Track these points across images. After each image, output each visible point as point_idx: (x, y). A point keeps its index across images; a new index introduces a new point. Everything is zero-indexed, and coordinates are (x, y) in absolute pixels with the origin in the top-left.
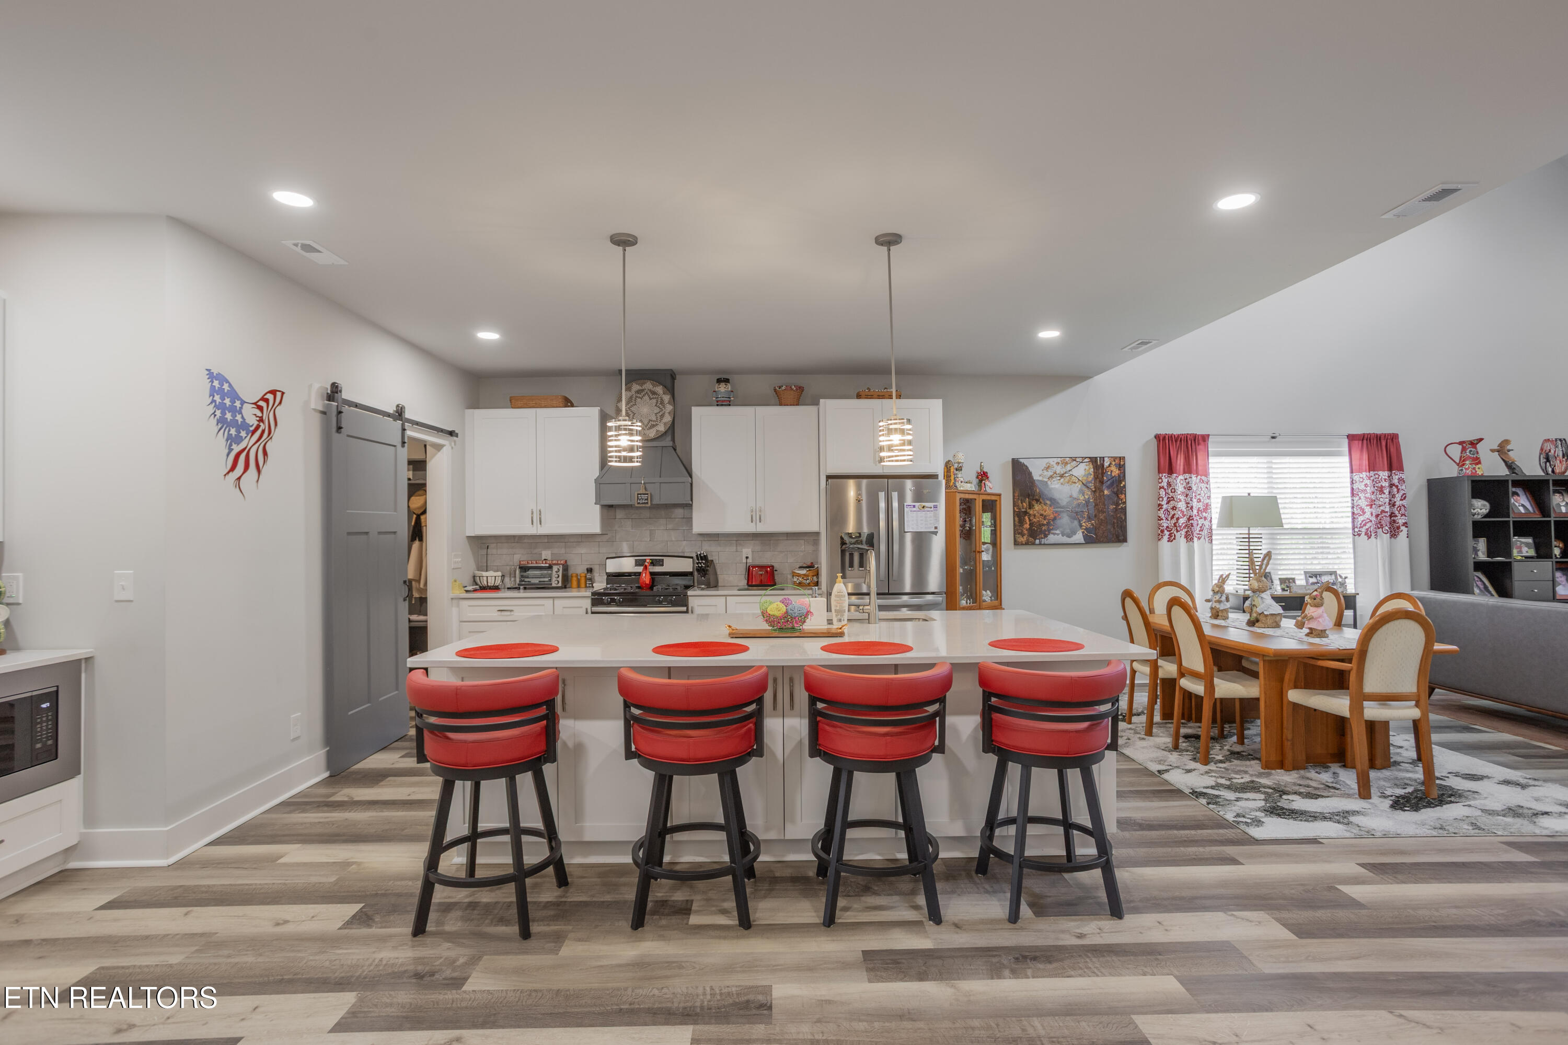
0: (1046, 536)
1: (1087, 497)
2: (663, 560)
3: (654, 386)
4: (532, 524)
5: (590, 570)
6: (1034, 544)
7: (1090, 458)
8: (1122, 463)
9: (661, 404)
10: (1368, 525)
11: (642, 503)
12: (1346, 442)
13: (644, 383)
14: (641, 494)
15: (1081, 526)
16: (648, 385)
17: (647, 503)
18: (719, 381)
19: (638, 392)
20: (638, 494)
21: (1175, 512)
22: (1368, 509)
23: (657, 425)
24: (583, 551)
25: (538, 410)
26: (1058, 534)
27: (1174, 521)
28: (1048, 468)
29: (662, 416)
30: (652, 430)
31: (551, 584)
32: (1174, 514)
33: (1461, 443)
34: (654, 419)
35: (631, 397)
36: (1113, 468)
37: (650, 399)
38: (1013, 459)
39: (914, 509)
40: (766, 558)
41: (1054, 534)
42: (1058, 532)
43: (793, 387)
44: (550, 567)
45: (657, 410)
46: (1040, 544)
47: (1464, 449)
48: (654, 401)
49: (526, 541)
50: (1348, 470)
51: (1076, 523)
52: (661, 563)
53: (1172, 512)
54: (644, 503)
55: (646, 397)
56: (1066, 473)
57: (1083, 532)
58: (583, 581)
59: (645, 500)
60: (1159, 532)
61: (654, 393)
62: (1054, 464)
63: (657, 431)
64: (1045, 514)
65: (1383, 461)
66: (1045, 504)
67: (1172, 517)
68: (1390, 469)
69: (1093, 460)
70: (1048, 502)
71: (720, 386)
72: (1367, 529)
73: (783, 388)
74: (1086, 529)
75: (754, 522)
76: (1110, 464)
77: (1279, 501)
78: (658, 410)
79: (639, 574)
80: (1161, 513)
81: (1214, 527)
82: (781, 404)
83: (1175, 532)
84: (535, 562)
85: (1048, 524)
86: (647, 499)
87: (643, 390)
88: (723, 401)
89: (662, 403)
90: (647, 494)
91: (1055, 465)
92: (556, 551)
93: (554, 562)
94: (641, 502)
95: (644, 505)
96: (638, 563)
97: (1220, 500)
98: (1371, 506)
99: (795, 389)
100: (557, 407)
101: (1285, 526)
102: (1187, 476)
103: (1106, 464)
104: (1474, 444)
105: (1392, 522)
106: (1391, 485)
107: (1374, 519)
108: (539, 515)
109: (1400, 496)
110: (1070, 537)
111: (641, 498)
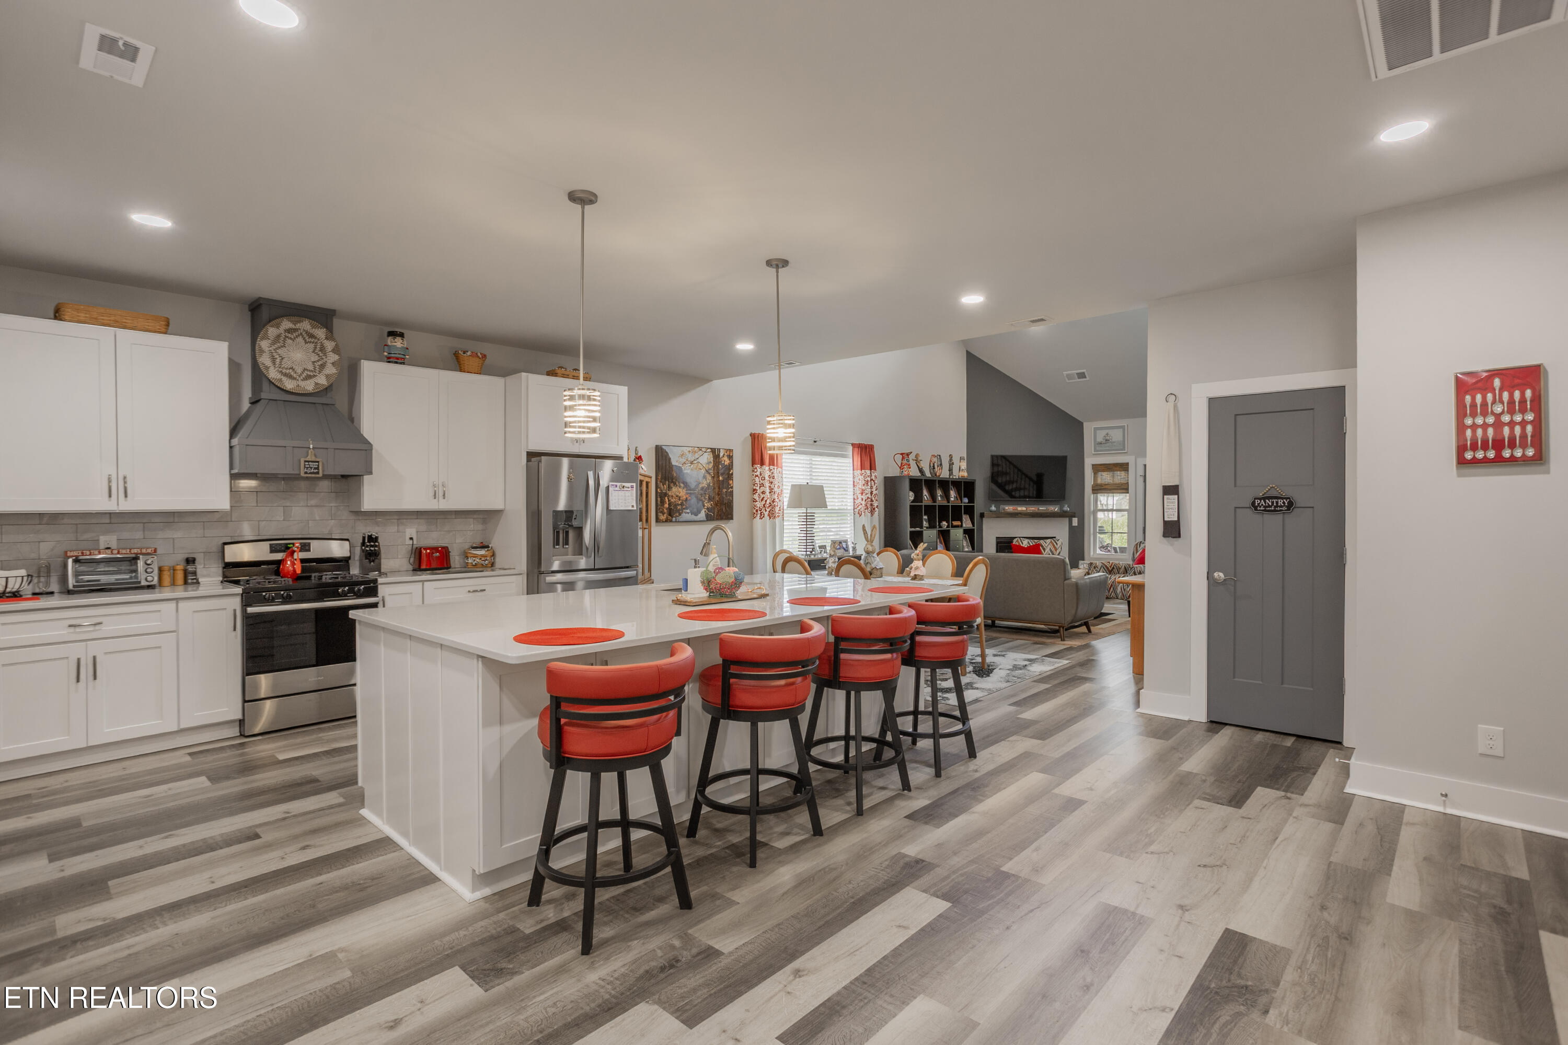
0: (680, 515)
1: (708, 482)
2: (309, 544)
3: (313, 327)
4: (110, 496)
5: (190, 561)
6: (671, 521)
7: (711, 449)
8: (731, 454)
9: (321, 350)
10: (860, 507)
11: (311, 473)
12: (851, 448)
13: (300, 322)
14: (308, 462)
15: (704, 506)
16: (305, 325)
17: (318, 473)
18: (392, 334)
19: (289, 331)
20: (305, 461)
21: (764, 496)
22: (860, 496)
23: (315, 376)
24: (177, 535)
25: (121, 332)
26: (688, 513)
27: (763, 502)
28: (682, 455)
29: (323, 366)
30: (308, 382)
31: (140, 582)
32: (764, 498)
33: (902, 454)
34: (311, 368)
35: (279, 336)
36: (726, 458)
37: (306, 343)
38: (657, 446)
39: (617, 489)
40: (434, 538)
41: (686, 513)
42: (688, 511)
43: (479, 354)
44: (136, 559)
45: (314, 358)
46: (676, 522)
47: (903, 458)
48: (312, 346)
50: (852, 468)
51: (701, 503)
52: (307, 548)
53: (762, 496)
54: (313, 473)
55: (300, 339)
56: (695, 460)
57: (705, 511)
58: (180, 576)
59: (315, 469)
60: (755, 511)
61: (312, 336)
62: (686, 452)
63: (317, 384)
64: (680, 495)
65: (867, 464)
66: (680, 487)
67: (762, 500)
68: (871, 470)
69: (713, 450)
70: (682, 485)
71: (396, 340)
72: (859, 510)
73: (469, 353)
74: (708, 509)
75: (437, 498)
76: (724, 455)
77: (825, 489)
78: (317, 358)
79: (278, 563)
80: (756, 497)
81: (785, 507)
82: (461, 371)
83: (764, 512)
84: (97, 552)
85: (682, 504)
86: (318, 468)
87: (295, 330)
88: (397, 358)
89: (323, 349)
90: (318, 462)
91: (687, 453)
92: (124, 535)
93: (144, 551)
94: (309, 471)
95: (313, 475)
96: (273, 550)
97: (790, 488)
98: (862, 494)
99: (480, 356)
100: (155, 332)
101: (829, 508)
102: (772, 467)
103: (721, 455)
104: (908, 455)
105: (871, 505)
106: (871, 480)
107: (863, 503)
108: (125, 483)
109: (874, 487)
110: (696, 515)
111: (308, 466)
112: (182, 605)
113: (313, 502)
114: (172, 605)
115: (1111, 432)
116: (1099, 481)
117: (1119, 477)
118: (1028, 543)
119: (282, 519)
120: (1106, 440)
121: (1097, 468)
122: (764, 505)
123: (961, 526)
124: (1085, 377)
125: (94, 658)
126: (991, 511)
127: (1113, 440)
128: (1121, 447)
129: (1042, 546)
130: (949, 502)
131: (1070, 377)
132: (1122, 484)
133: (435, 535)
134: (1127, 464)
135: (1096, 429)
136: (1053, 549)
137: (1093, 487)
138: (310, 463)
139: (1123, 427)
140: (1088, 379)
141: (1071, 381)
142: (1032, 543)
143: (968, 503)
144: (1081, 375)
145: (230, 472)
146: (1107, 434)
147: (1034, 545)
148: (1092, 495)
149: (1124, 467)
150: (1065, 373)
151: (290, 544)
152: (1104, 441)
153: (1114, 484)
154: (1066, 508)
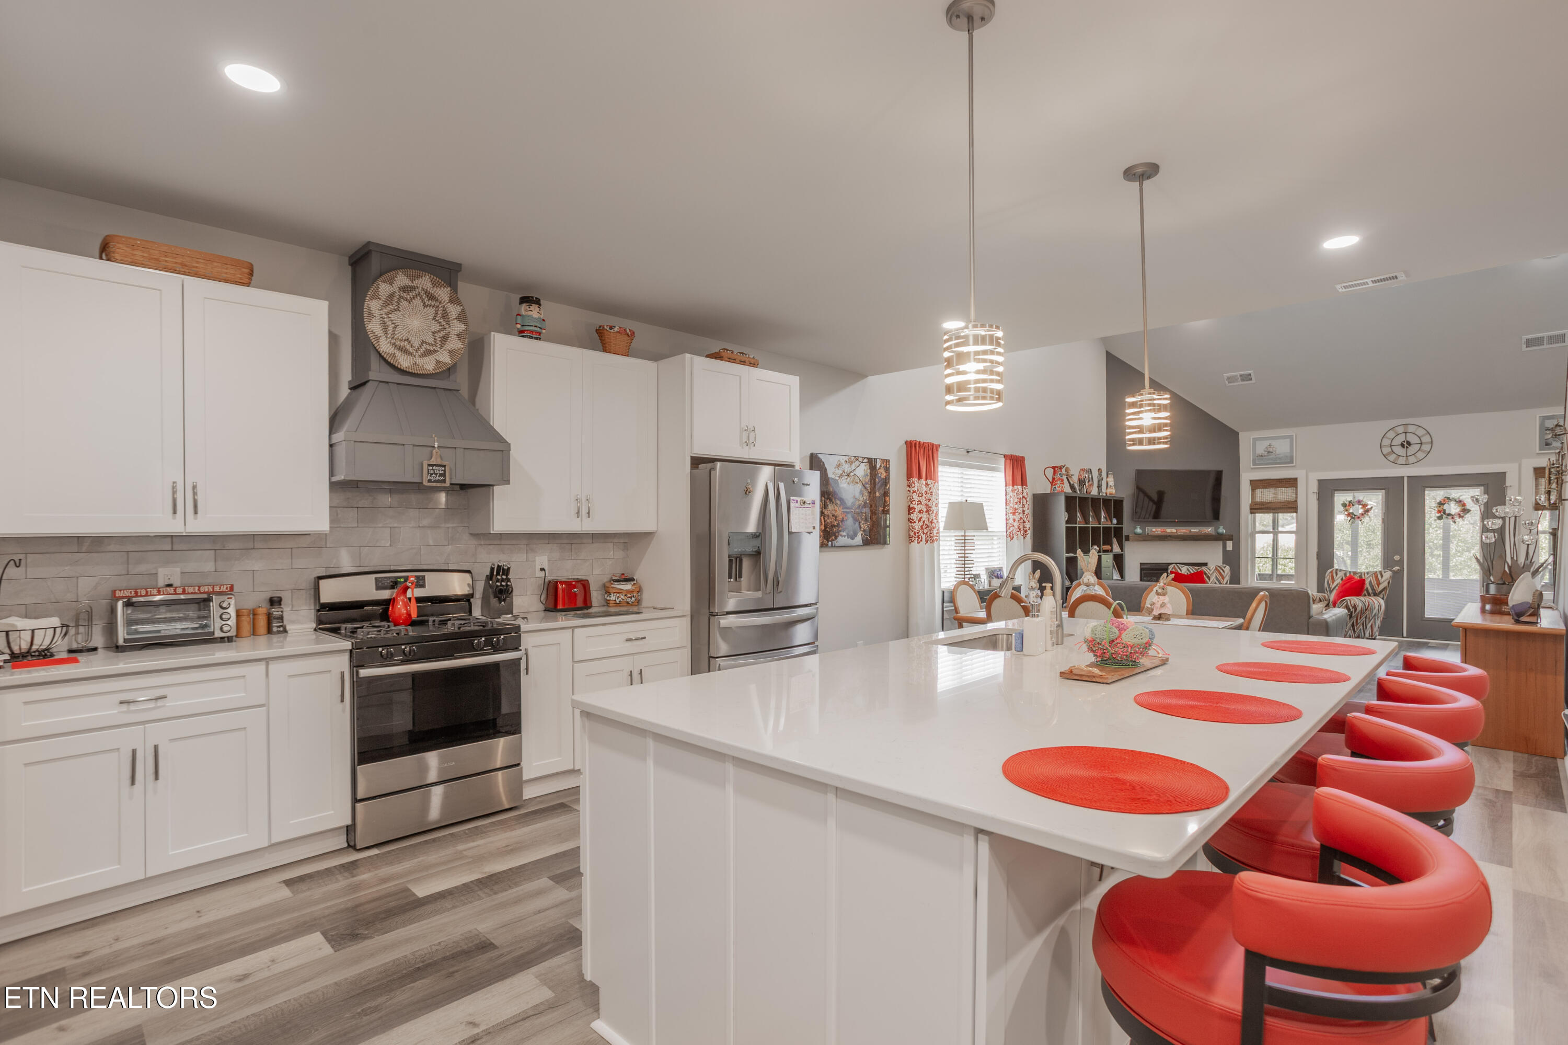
0: (836, 538)
1: (865, 498)
2: (424, 577)
3: (434, 284)
4: (175, 512)
5: (275, 602)
6: (827, 546)
7: (868, 458)
8: (888, 466)
9: (443, 317)
10: (1011, 529)
11: (435, 481)
12: (1003, 460)
13: (418, 277)
14: (433, 465)
15: (860, 527)
16: (425, 282)
17: (444, 481)
18: (526, 300)
19: (404, 289)
20: (429, 465)
21: (922, 515)
22: (1012, 516)
23: (435, 351)
24: (257, 566)
25: (190, 281)
26: (845, 536)
27: (921, 523)
28: (839, 466)
29: (445, 339)
30: (427, 359)
31: (213, 633)
32: (921, 517)
33: (1054, 468)
34: (431, 340)
35: (391, 296)
36: (882, 470)
37: (425, 306)
38: (812, 454)
39: (797, 505)
40: (568, 570)
41: (842, 536)
42: (844, 534)
43: (628, 331)
44: (208, 600)
45: (435, 327)
46: (832, 546)
47: (1054, 473)
48: (432, 310)
49: (112, 547)
50: (1004, 483)
51: (857, 524)
52: (421, 583)
53: (920, 516)
54: (438, 481)
55: (418, 301)
56: (851, 472)
57: (862, 534)
58: (262, 622)
59: (441, 475)
60: (912, 534)
61: (432, 297)
62: (843, 461)
63: (438, 362)
64: (836, 514)
65: (1019, 479)
66: (836, 504)
67: (920, 520)
68: (1022, 486)
69: (870, 461)
70: (838, 502)
71: (532, 308)
72: (1010, 532)
73: (616, 329)
74: (864, 531)
75: (580, 517)
76: (881, 466)
77: (985, 508)
78: (438, 327)
79: (387, 603)
80: (913, 516)
81: (941, 529)
82: (605, 351)
83: (922, 534)
84: (155, 592)
85: (838, 525)
86: (444, 475)
87: (413, 288)
88: (532, 332)
89: (445, 315)
90: (444, 466)
91: (844, 464)
92: (191, 567)
93: (217, 589)
94: (433, 479)
95: (439, 485)
96: (380, 586)
97: (947, 506)
98: (1014, 513)
99: (629, 333)
100: (235, 283)
101: (990, 529)
102: (929, 482)
103: (878, 466)
104: (1061, 468)
105: (1024, 526)
106: (1023, 497)
107: (1016, 524)
108: (195, 494)
109: (1026, 506)
110: (852, 539)
111: (432, 472)
112: (273, 667)
113: (425, 522)
114: (261, 667)
115: (1274, 443)
116: (1258, 500)
117: (1284, 495)
118: (1188, 570)
119: (388, 545)
120: (1269, 452)
121: (1256, 485)
122: (922, 526)
123: (1111, 551)
124: (1251, 379)
125: (156, 748)
126: (1135, 534)
127: (1278, 452)
128: (1288, 461)
129: (1206, 574)
130: (1100, 524)
131: (1230, 379)
132: (1289, 502)
133: (569, 564)
134: (1296, 479)
135: (1255, 440)
136: (1220, 578)
137: (1251, 505)
138: (435, 468)
139: (1291, 437)
140: (1253, 381)
141: (1232, 384)
142: (1192, 570)
143: (1117, 524)
144: (1247, 377)
145: (330, 479)
146: (1270, 445)
147: (1195, 573)
148: (1250, 515)
149: (1292, 483)
150: (1225, 375)
151: (400, 577)
152: (1266, 454)
153: (1278, 502)
154: (1222, 530)
